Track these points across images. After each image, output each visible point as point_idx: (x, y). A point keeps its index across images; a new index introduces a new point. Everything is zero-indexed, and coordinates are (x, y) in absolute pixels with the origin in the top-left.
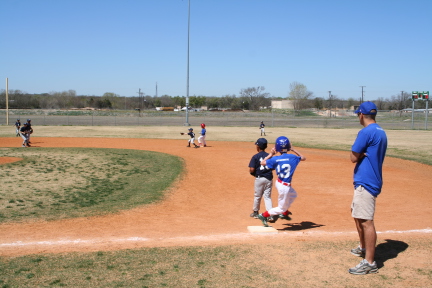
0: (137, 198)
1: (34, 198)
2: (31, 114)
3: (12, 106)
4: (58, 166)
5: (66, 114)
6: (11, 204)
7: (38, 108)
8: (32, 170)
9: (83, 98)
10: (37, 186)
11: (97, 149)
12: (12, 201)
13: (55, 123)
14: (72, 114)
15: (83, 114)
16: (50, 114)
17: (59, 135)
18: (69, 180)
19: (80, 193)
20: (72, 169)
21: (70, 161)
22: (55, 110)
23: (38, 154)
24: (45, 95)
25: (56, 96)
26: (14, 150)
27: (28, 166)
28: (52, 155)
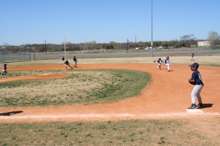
0: (127, 94)
1: (78, 94)
2: (76, 53)
3: (67, 50)
4: (88, 78)
5: (92, 53)
6: (68, 97)
7: (79, 50)
8: (77, 80)
9: (100, 44)
10: (79, 88)
11: (107, 70)
12: (68, 95)
13: (87, 58)
14: (94, 53)
15: (100, 52)
16: (84, 53)
17: (89, 63)
18: (94, 85)
19: (99, 91)
20: (95, 80)
21: (94, 76)
22: (86, 51)
23: (79, 73)
24: (82, 44)
25: (87, 44)
26: (68, 71)
27: (75, 78)
28: (85, 73)
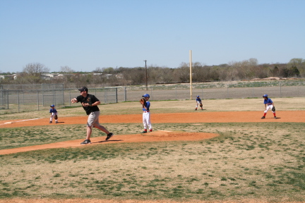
1: (245, 176)
2: (211, 87)
3: (194, 80)
4: (258, 143)
5: (248, 86)
6: (224, 182)
7: (217, 80)
8: (232, 147)
9: (265, 66)
10: (243, 163)
11: (297, 124)
12: (224, 179)
13: (239, 96)
14: (255, 85)
15: (267, 85)
16: (231, 86)
17: (246, 108)
18: (275, 159)
19: (294, 173)
20: (274, 146)
21: (269, 137)
22: (235, 82)
23: (232, 130)
24: (223, 66)
25: (236, 66)
26: (207, 125)
27: (227, 142)
28: (247, 130)
